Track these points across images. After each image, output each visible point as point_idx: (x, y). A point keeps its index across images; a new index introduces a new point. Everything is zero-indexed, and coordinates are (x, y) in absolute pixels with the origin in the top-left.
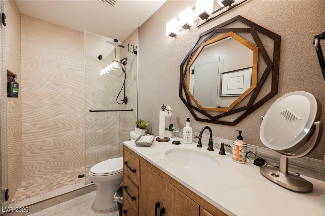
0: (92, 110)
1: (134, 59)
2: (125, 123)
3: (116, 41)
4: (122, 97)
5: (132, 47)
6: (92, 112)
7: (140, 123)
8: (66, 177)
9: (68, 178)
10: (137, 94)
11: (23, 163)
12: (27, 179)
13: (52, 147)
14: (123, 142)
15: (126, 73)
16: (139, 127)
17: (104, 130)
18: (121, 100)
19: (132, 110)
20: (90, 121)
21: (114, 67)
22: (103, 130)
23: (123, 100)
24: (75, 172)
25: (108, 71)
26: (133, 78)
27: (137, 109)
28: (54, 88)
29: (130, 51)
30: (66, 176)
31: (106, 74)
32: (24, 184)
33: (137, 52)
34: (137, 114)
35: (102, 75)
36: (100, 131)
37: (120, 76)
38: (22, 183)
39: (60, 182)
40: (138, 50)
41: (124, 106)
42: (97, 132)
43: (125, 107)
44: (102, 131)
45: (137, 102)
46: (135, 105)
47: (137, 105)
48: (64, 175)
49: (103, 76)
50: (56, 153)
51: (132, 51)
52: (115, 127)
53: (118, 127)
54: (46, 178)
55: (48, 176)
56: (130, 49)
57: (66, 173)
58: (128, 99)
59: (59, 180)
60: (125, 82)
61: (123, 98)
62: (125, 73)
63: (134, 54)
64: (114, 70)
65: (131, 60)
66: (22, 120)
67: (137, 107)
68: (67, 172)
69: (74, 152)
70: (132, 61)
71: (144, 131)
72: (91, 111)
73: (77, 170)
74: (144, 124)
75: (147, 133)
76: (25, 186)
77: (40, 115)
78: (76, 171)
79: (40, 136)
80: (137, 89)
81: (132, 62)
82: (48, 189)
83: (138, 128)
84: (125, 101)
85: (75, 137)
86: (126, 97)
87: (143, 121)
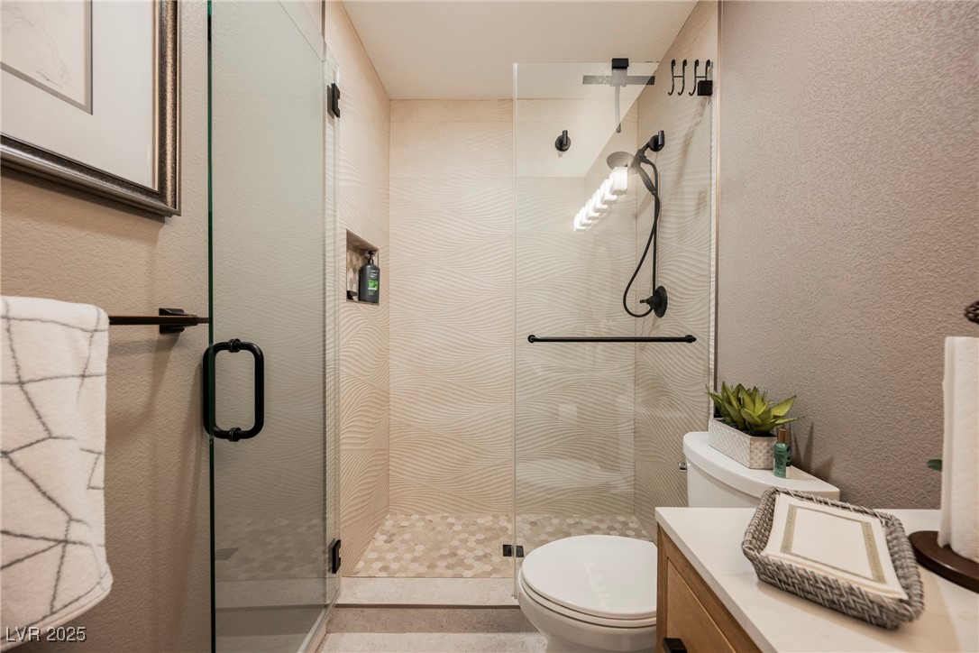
0: (538, 337)
1: (697, 124)
2: (655, 389)
3: (620, 64)
4: (644, 289)
5: (690, 66)
6: (535, 343)
7: (735, 403)
8: (474, 539)
9: (478, 542)
10: (713, 269)
11: (390, 468)
12: (398, 512)
13: (446, 438)
14: (657, 508)
15: (660, 197)
16: (728, 419)
17: (580, 406)
18: (642, 302)
19: (690, 339)
20: (540, 374)
21: (616, 187)
22: (578, 408)
23: (648, 301)
24: (498, 527)
25: (596, 211)
26: (691, 204)
27: (712, 334)
28: (452, 277)
29: (678, 88)
30: (473, 534)
31: (590, 222)
32: (389, 524)
33: (711, 82)
34: (712, 357)
35: (578, 230)
36: (568, 410)
37: (636, 216)
38: (387, 520)
39: (457, 548)
40: (715, 76)
41: (653, 324)
42: (558, 410)
43: (654, 326)
44: (576, 409)
45: (713, 303)
46: (706, 314)
47: (713, 317)
48: (471, 528)
49: (584, 231)
50: (454, 456)
51: (691, 85)
52: (617, 399)
53: (628, 404)
54: (431, 521)
55: (436, 518)
56: (678, 82)
57: (475, 523)
58: (668, 295)
59: (455, 543)
60: (654, 231)
61: (649, 294)
62: (656, 195)
63: (697, 99)
64: (614, 202)
65: (683, 133)
66: (390, 361)
67: (713, 324)
68: (480, 521)
69: (495, 465)
70: (687, 135)
71: (761, 444)
72: (532, 339)
73: (503, 522)
74: (768, 412)
75: (785, 461)
76: (388, 532)
77: (422, 350)
78: (501, 523)
79: (422, 404)
80: (714, 246)
81: (685, 141)
82: (427, 564)
83: (724, 421)
84: (658, 302)
85: (500, 419)
86: (662, 288)
87: (753, 394)
